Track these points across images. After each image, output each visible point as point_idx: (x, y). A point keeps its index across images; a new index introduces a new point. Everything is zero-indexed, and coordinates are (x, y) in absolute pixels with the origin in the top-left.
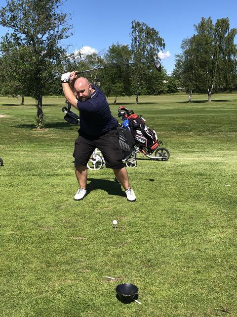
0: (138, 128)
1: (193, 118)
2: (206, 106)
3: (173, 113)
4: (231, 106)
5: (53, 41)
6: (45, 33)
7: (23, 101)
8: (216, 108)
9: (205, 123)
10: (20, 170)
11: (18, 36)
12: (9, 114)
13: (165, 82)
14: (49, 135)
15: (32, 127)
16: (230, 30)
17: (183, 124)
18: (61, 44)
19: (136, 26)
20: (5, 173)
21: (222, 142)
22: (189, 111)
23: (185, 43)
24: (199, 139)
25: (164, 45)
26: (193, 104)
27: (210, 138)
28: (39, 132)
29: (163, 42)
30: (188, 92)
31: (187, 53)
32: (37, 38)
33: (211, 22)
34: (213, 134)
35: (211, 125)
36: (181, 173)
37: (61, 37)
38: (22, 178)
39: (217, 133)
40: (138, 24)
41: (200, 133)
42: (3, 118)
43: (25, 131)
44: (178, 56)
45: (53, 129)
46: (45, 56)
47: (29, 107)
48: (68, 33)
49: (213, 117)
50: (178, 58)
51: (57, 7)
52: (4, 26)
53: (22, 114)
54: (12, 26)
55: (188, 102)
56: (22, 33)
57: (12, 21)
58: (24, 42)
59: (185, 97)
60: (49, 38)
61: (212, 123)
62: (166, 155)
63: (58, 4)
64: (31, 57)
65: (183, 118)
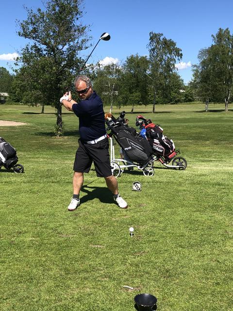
0: (156, 137)
1: (210, 127)
2: (222, 115)
3: (189, 122)
5: (73, 51)
6: (65, 44)
7: (43, 110)
9: (222, 132)
10: (40, 177)
11: (39, 47)
12: (29, 122)
13: (181, 91)
14: (68, 143)
15: (52, 134)
17: (201, 133)
18: (81, 55)
19: (154, 38)
20: (26, 180)
22: (206, 120)
23: (203, 52)
24: (216, 148)
25: (181, 55)
27: (227, 148)
28: (58, 140)
29: (180, 52)
30: (204, 101)
31: (204, 63)
32: (58, 49)
33: (229, 33)
34: (230, 143)
35: (228, 134)
36: (198, 182)
37: (80, 48)
38: (42, 185)
40: (155, 36)
41: (217, 142)
42: (24, 126)
43: (45, 139)
44: (195, 66)
45: (71, 137)
46: (65, 66)
47: (49, 115)
48: (88, 44)
49: (230, 126)
50: (195, 68)
51: (77, 19)
52: (26, 37)
53: (42, 122)
54: (33, 38)
55: (205, 111)
56: (43, 44)
57: (34, 33)
58: (45, 52)
59: (202, 106)
60: (69, 49)
61: (229, 132)
62: (184, 164)
63: (78, 16)
64: (51, 68)
65: (199, 127)
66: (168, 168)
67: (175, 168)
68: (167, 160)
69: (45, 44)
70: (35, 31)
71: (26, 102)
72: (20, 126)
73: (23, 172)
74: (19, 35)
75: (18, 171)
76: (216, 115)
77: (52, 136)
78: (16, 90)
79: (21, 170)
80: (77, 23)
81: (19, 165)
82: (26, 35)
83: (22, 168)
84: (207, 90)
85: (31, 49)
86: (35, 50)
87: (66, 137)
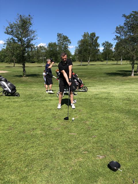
0: (75, 79)
1: (84, 72)
2: (87, 67)
3: (76, 70)
4: (97, 67)
5: (29, 41)
6: (26, 38)
7: (14, 65)
8: (92, 68)
9: (90, 74)
11: (14, 39)
12: (9, 71)
13: (71, 57)
14: (29, 80)
15: (21, 76)
16: (96, 37)
17: (82, 74)
18: (32, 42)
19: (59, 35)
21: (99, 82)
22: (82, 69)
23: (79, 42)
24: (90, 81)
25: (71, 42)
26: (83, 66)
27: (94, 80)
28: (24, 78)
29: (70, 41)
30: (80, 61)
31: (79, 46)
32: (22, 40)
33: (88, 34)
34: (94, 78)
35: (93, 75)
37: (32, 39)
39: (96, 78)
40: (60, 34)
41: (89, 78)
42: (8, 73)
43: (18, 78)
44: (76, 47)
45: (30, 77)
46: (25, 47)
47: (17, 68)
48: (35, 38)
49: (92, 71)
50: (76, 48)
51: (30, 27)
52: (8, 34)
53: (15, 71)
54: (11, 34)
55: (80, 65)
56: (16, 37)
57: (12, 33)
58: (17, 41)
59: (79, 63)
60: (27, 40)
61: (93, 74)
62: (86, 89)
63: (31, 26)
64: (20, 48)
65: (81, 72)
66: (80, 91)
67: (83, 91)
68: (80, 88)
69: (17, 37)
70: (12, 31)
71: (7, 62)
72: (6, 73)
73: (19, 96)
74: (5, 33)
75: (17, 96)
76: (85, 67)
77: (21, 77)
78: (2, 57)
79: (18, 95)
80: (30, 29)
81: (17, 93)
82: (8, 33)
83: (19, 94)
84: (81, 57)
85: (11, 40)
86: (12, 40)
87: (27, 77)
